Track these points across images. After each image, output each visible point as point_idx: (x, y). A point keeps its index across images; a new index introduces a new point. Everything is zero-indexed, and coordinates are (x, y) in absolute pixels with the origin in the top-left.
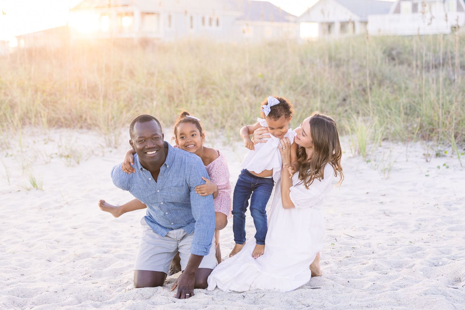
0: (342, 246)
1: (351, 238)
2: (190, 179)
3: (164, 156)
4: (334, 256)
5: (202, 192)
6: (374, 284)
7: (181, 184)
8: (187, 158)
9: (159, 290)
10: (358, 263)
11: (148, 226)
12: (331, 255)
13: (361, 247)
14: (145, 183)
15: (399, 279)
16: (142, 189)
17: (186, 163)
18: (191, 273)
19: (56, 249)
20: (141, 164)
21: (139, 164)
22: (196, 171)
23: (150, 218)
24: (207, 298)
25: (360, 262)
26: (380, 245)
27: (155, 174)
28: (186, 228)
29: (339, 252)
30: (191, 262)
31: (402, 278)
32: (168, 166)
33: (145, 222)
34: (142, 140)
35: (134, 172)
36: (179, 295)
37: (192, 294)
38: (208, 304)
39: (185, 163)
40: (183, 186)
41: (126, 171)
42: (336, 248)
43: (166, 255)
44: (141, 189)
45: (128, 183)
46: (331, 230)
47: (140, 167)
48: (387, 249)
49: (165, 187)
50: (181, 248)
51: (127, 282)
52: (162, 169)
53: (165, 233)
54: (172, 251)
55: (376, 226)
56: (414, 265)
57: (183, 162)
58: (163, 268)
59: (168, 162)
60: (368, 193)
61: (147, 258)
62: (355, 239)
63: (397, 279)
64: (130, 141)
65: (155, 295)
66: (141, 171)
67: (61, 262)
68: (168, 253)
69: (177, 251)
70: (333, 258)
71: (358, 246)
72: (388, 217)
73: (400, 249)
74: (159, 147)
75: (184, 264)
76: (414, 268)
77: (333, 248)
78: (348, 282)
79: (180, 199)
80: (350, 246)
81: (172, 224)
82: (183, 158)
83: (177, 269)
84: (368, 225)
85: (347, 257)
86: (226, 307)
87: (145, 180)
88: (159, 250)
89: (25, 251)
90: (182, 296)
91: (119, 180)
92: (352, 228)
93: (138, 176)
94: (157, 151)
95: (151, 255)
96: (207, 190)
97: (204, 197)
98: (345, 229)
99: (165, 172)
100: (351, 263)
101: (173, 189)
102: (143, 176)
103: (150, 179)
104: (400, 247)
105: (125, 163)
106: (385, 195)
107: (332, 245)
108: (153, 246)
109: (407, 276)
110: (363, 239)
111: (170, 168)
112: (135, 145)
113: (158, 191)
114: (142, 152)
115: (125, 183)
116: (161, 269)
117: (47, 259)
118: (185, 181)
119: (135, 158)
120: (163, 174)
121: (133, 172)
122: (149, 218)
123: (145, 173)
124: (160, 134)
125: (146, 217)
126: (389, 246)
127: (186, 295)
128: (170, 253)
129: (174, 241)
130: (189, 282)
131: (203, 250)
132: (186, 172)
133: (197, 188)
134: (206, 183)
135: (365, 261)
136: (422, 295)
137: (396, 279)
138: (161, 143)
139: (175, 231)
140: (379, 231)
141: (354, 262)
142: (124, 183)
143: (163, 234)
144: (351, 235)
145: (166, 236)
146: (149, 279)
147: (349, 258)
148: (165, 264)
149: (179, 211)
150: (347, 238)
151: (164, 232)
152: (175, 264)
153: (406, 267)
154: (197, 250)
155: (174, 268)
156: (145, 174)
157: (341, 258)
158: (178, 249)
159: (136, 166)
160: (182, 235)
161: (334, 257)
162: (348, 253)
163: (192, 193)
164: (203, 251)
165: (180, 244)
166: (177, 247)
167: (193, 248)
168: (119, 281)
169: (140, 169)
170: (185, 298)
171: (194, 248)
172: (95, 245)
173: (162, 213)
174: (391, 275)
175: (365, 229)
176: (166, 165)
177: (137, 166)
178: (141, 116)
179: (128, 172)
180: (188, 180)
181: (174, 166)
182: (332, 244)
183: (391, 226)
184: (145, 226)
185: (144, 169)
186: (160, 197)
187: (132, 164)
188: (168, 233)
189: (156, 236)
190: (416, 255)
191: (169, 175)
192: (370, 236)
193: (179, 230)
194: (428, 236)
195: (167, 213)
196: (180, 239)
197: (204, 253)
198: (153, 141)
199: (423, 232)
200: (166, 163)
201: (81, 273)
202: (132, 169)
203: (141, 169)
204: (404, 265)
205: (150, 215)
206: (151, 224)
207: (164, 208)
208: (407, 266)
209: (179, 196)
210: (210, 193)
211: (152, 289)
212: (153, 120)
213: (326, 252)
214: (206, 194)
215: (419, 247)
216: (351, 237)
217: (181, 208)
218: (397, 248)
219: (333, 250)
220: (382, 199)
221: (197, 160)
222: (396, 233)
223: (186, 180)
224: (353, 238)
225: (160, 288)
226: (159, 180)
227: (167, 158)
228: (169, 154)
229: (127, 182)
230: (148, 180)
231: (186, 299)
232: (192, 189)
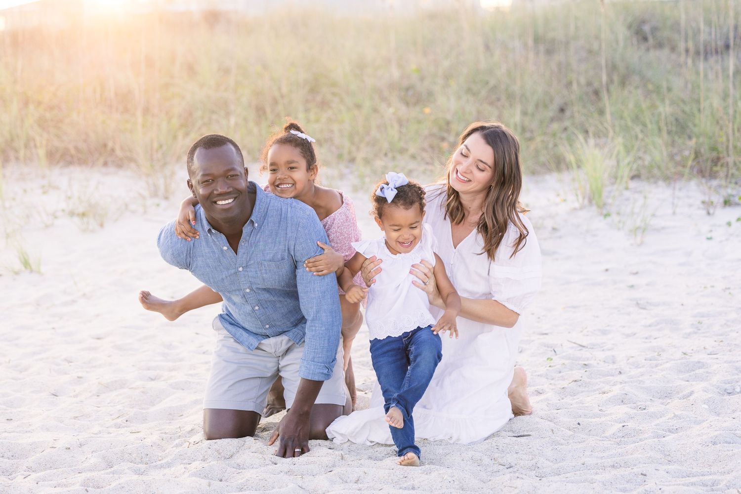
0: (567, 362)
1: (581, 348)
2: (296, 246)
3: (249, 207)
4: (553, 379)
5: (319, 269)
6: (623, 426)
7: (279, 256)
8: (289, 210)
9: (247, 443)
10: (595, 391)
11: (225, 332)
12: (547, 378)
13: (598, 363)
14: (217, 256)
15: (667, 417)
16: (211, 267)
17: (289, 219)
18: (301, 413)
19: (66, 374)
20: (209, 222)
21: (205, 222)
22: (307, 231)
23: (229, 318)
24: (333, 456)
25: (598, 389)
26: (631, 360)
27: (234, 240)
28: (291, 333)
29: (560, 372)
30: (302, 394)
31: (673, 415)
32: (256, 225)
33: (219, 324)
34: (209, 180)
35: (198, 237)
36: (283, 451)
37: (305, 449)
38: (334, 466)
39: (286, 218)
40: (283, 259)
41: (183, 235)
42: (555, 366)
43: (258, 381)
44: (209, 266)
45: (187, 255)
46: (546, 334)
47: (207, 227)
48: (643, 366)
49: (252, 262)
50: (284, 369)
51: (192, 430)
52: (246, 229)
53: (256, 344)
54: (269, 375)
55: (624, 327)
56: (692, 393)
57: (283, 217)
58: (252, 404)
59: (256, 217)
60: (607, 270)
61: (226, 387)
62: (587, 349)
63: (664, 419)
64: (188, 182)
65: (240, 453)
66: (209, 235)
67: (76, 396)
68: (262, 377)
69: (278, 374)
70: (551, 384)
71: (592, 362)
72: (644, 311)
73: (668, 365)
74: (239, 192)
75: (291, 397)
76: (691, 398)
77: (550, 366)
78: (579, 424)
79: (279, 282)
80: (580, 362)
81: (267, 326)
82: (283, 209)
83: (278, 407)
84: (608, 326)
85: (576, 381)
86: (366, 470)
87: (216, 250)
88: (246, 373)
89: (13, 379)
90: (289, 452)
91: (170, 251)
92: (582, 332)
93: (204, 243)
94: (235, 198)
95: (232, 382)
96: (328, 265)
97: (322, 277)
98: (569, 333)
99: (251, 235)
100: (582, 392)
101: (266, 266)
102: (212, 244)
103: (225, 248)
104: (667, 362)
105: (181, 221)
106: (637, 273)
107: (549, 361)
108: (234, 367)
109: (680, 412)
110: (602, 349)
111: (261, 228)
112: (196, 188)
113: (241, 269)
114: (209, 201)
115: (182, 256)
116: (249, 407)
117: (52, 392)
118: (287, 251)
119: (199, 212)
120: (248, 238)
121: (195, 237)
122: (227, 317)
123: (217, 239)
124: (240, 169)
125: (221, 316)
126: (646, 361)
127: (294, 452)
128: (265, 379)
129: (270, 357)
130: (299, 429)
131: (321, 371)
132: (289, 235)
133: (309, 263)
134: (325, 252)
135: (607, 388)
136: (708, 446)
137: (661, 417)
138: (243, 185)
139: (272, 340)
140: (628, 336)
141: (587, 389)
142: (179, 255)
143: (251, 345)
144: (580, 343)
145: (258, 348)
146: (229, 425)
147: (579, 383)
148: (257, 398)
149: (278, 305)
150: (572, 348)
151: (254, 341)
152: (274, 398)
153: (678, 398)
154: (311, 372)
155: (273, 404)
156: (215, 240)
157: (564, 384)
158: (278, 370)
159: (200, 226)
160: (284, 347)
161: (552, 382)
162: (577, 374)
163: (299, 272)
164: (322, 373)
165: (283, 363)
166: (276, 368)
167: (303, 369)
168: (177, 429)
169: (207, 231)
170: (294, 457)
171: (306, 367)
172: (133, 366)
173: (248, 308)
174: (652, 410)
175: (604, 332)
176: (252, 222)
177: (202, 226)
178: (207, 137)
179: (187, 237)
180: (293, 248)
181: (268, 224)
182: (548, 359)
183: (650, 326)
184: (220, 332)
185: (213, 231)
186: (243, 279)
187: (193, 223)
188: (260, 343)
189: (241, 348)
190: (696, 377)
191: (259, 241)
192: (613, 344)
193: (279, 339)
194: (715, 343)
195: (257, 308)
196: (281, 355)
197: (323, 375)
198: (229, 182)
199: (705, 337)
200: (253, 218)
201: (111, 415)
202: (193, 231)
203: (209, 231)
204: (674, 393)
205: (229, 311)
206: (230, 327)
207: (251, 299)
208: (681, 395)
209: (277, 277)
210: (332, 269)
211: (236, 441)
212: (228, 143)
213: (539, 373)
214: (325, 272)
215: (699, 362)
216: (581, 346)
217: (282, 299)
218: (661, 365)
219: (550, 368)
220: (633, 280)
221: (308, 213)
222: (659, 338)
223: (288, 249)
224: (584, 349)
225: (248, 439)
226: (241, 250)
227: (254, 211)
228: (257, 202)
229: (185, 255)
230: (222, 250)
231: (296, 459)
232: (299, 264)
